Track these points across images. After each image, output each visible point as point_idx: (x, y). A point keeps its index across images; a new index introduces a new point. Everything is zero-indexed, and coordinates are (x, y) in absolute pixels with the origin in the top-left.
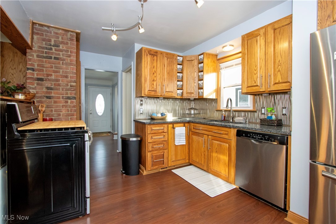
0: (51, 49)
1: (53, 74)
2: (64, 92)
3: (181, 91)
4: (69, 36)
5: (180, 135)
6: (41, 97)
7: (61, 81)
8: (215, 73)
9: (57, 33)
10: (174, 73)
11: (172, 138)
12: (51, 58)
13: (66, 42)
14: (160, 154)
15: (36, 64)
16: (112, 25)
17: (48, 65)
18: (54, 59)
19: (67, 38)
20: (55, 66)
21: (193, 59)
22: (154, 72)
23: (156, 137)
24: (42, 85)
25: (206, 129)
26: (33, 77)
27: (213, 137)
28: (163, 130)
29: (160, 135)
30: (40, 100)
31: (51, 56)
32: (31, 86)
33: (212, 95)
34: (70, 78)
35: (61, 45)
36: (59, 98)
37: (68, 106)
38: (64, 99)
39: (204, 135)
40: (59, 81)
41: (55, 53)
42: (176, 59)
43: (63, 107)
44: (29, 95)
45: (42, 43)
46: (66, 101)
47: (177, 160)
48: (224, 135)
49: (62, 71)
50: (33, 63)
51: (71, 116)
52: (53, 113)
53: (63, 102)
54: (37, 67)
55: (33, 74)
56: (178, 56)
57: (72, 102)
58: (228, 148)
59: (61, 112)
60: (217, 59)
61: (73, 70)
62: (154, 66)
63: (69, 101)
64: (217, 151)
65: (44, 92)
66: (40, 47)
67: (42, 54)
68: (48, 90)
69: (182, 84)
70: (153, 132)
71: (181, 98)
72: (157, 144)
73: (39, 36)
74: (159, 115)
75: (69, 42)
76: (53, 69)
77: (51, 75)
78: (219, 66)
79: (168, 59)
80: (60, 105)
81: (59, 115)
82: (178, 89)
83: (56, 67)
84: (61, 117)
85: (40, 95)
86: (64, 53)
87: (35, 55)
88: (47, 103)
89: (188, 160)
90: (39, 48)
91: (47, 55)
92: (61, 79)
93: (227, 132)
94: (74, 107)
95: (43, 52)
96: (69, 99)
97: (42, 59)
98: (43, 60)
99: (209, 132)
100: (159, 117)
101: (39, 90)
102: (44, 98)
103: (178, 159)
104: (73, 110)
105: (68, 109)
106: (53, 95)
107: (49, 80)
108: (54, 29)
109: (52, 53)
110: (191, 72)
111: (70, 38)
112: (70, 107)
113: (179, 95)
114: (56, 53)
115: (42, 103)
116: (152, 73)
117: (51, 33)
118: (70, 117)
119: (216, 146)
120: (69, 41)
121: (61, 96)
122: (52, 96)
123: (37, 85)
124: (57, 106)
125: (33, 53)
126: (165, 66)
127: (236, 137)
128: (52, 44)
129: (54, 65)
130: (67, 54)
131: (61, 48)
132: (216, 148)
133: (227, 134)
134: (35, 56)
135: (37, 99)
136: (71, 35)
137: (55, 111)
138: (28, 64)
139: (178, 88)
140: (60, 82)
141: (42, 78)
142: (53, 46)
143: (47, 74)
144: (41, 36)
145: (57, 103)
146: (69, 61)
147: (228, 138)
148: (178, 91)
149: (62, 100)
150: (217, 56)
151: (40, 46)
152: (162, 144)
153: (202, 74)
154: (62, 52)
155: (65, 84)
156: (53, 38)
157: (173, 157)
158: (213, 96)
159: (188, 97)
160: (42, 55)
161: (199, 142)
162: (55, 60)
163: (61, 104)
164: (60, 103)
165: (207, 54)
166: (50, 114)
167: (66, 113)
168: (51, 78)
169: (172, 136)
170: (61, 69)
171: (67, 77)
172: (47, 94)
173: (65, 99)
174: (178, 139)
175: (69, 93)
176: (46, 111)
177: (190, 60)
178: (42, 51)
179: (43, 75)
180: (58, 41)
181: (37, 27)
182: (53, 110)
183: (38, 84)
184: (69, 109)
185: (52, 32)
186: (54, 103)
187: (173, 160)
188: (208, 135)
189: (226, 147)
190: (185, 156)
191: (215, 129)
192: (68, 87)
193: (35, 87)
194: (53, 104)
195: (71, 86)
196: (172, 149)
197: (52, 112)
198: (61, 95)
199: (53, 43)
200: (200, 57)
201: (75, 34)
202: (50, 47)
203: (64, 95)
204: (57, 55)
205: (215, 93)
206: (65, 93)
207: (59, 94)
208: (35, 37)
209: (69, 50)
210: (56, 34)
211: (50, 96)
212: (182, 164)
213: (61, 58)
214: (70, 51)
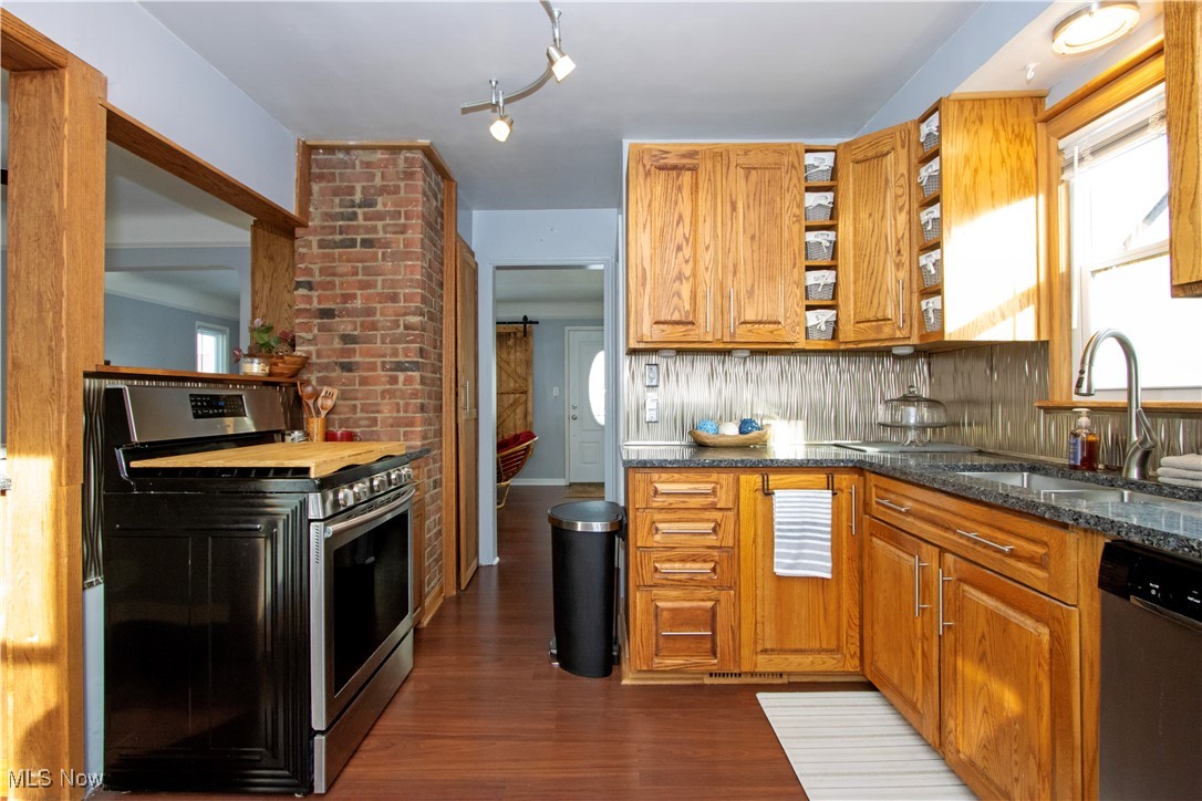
0: (354, 216)
1: (359, 292)
2: (388, 347)
3: (830, 314)
4: (401, 164)
5: (804, 528)
6: (326, 367)
7: (378, 312)
8: (1033, 199)
9: (368, 165)
10: (786, 234)
11: (760, 541)
12: (353, 243)
13: (395, 186)
14: (695, 604)
15: (316, 268)
16: (494, 83)
17: (344, 268)
18: (361, 246)
19: (397, 172)
20: (364, 268)
21: (886, 149)
22: (680, 239)
23: (674, 527)
24: (330, 331)
25: (932, 511)
26: (308, 307)
27: (965, 565)
28: (711, 499)
29: (693, 521)
30: (327, 377)
31: (354, 237)
32: (303, 334)
33: (1010, 320)
34: (405, 302)
35: (380, 200)
36: (372, 367)
37: (398, 393)
38: (387, 370)
39: (924, 545)
40: (375, 314)
41: (363, 226)
42: (797, 166)
43: (383, 398)
44: (284, 363)
45: (332, 200)
46: (391, 377)
47: (786, 647)
48: (1021, 565)
49: (383, 280)
50: (310, 266)
51: (407, 426)
52: (359, 415)
53: (384, 379)
54: (320, 276)
55: (309, 299)
56: (807, 151)
57: (408, 381)
58: (1047, 656)
59: (378, 412)
60: (1041, 115)
61: (412, 273)
62: (680, 217)
63: (401, 376)
64: (984, 654)
65: (334, 350)
66: (328, 216)
67: (331, 234)
68: (346, 344)
69: (834, 281)
70: (659, 501)
71: (831, 345)
72: (683, 560)
73: (323, 184)
74: (731, 430)
75: (402, 184)
76: (360, 277)
77: (353, 297)
78: (1053, 152)
79: (754, 172)
80: (376, 391)
81: (374, 422)
82: (809, 308)
83: (367, 271)
84: (378, 428)
85: (326, 361)
86: (387, 222)
87: (314, 240)
88: (343, 384)
89: (857, 662)
90: (324, 221)
91: (344, 236)
92: (379, 306)
93: (1041, 551)
94: (415, 395)
95: (333, 230)
96: (402, 371)
97: (331, 251)
98: (334, 254)
99: (947, 529)
100: (724, 435)
101: (324, 347)
102: (335, 371)
103: (798, 646)
104: (411, 407)
105: (398, 404)
106: (357, 359)
107: (349, 313)
108: (361, 152)
109: (356, 229)
110: (877, 216)
111: (405, 172)
112: (403, 398)
113: (814, 335)
114: (367, 226)
115: (330, 385)
116: (673, 247)
117: (354, 167)
118: (402, 430)
119: (982, 625)
120: (403, 179)
121: (379, 360)
122: (356, 363)
123: (319, 331)
124: (368, 395)
125: (310, 238)
126: (734, 208)
127: (1098, 593)
128: (358, 201)
129: (360, 265)
130: (395, 225)
131: (380, 207)
132: (979, 635)
133: (1040, 563)
134: (315, 245)
135: (319, 371)
136: (406, 159)
137: (362, 411)
138: (298, 272)
139: (810, 303)
140: (378, 317)
141: (331, 309)
142: (360, 207)
143: (342, 295)
144: (329, 181)
145: (369, 385)
146: (402, 246)
147: (1045, 590)
148: (810, 314)
149: (383, 373)
150: (1037, 99)
151: (326, 214)
152: (705, 561)
153: (937, 214)
154: (383, 219)
155: (391, 321)
156: (358, 181)
157: (767, 630)
158: (1023, 328)
159: (866, 341)
160: (331, 237)
161: (897, 578)
162: (363, 249)
163: (380, 388)
164: (376, 385)
165: (961, 102)
166: (349, 418)
167: (392, 417)
168: (354, 305)
169: (760, 532)
170: (380, 275)
171: (394, 298)
172: (343, 357)
173: (391, 370)
174: (789, 546)
175: (400, 351)
176: (338, 409)
177: (870, 154)
178: (330, 227)
179: (333, 299)
180: (373, 186)
181: (320, 157)
182: (359, 407)
183: (322, 328)
184: (401, 402)
185: (357, 162)
186: (360, 385)
187: (768, 646)
188: (942, 550)
189: (1039, 643)
190: (839, 640)
191: (973, 520)
192: (398, 331)
193: (315, 337)
194: (357, 387)
195: (407, 327)
196: (759, 593)
197: (355, 413)
198: (380, 356)
199: (358, 197)
200: (925, 129)
201: (419, 155)
202: (350, 210)
203: (387, 359)
204: (369, 233)
205: (1031, 311)
206: (389, 352)
207: (373, 356)
208: (316, 187)
209: (403, 210)
210: (367, 168)
211: (350, 363)
212: (826, 673)
213: (379, 239)
214: (406, 212)
